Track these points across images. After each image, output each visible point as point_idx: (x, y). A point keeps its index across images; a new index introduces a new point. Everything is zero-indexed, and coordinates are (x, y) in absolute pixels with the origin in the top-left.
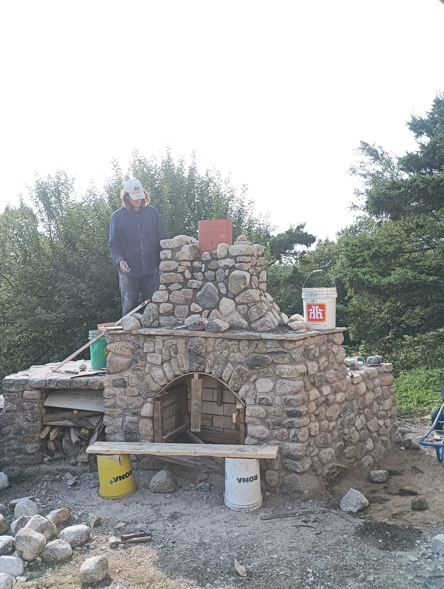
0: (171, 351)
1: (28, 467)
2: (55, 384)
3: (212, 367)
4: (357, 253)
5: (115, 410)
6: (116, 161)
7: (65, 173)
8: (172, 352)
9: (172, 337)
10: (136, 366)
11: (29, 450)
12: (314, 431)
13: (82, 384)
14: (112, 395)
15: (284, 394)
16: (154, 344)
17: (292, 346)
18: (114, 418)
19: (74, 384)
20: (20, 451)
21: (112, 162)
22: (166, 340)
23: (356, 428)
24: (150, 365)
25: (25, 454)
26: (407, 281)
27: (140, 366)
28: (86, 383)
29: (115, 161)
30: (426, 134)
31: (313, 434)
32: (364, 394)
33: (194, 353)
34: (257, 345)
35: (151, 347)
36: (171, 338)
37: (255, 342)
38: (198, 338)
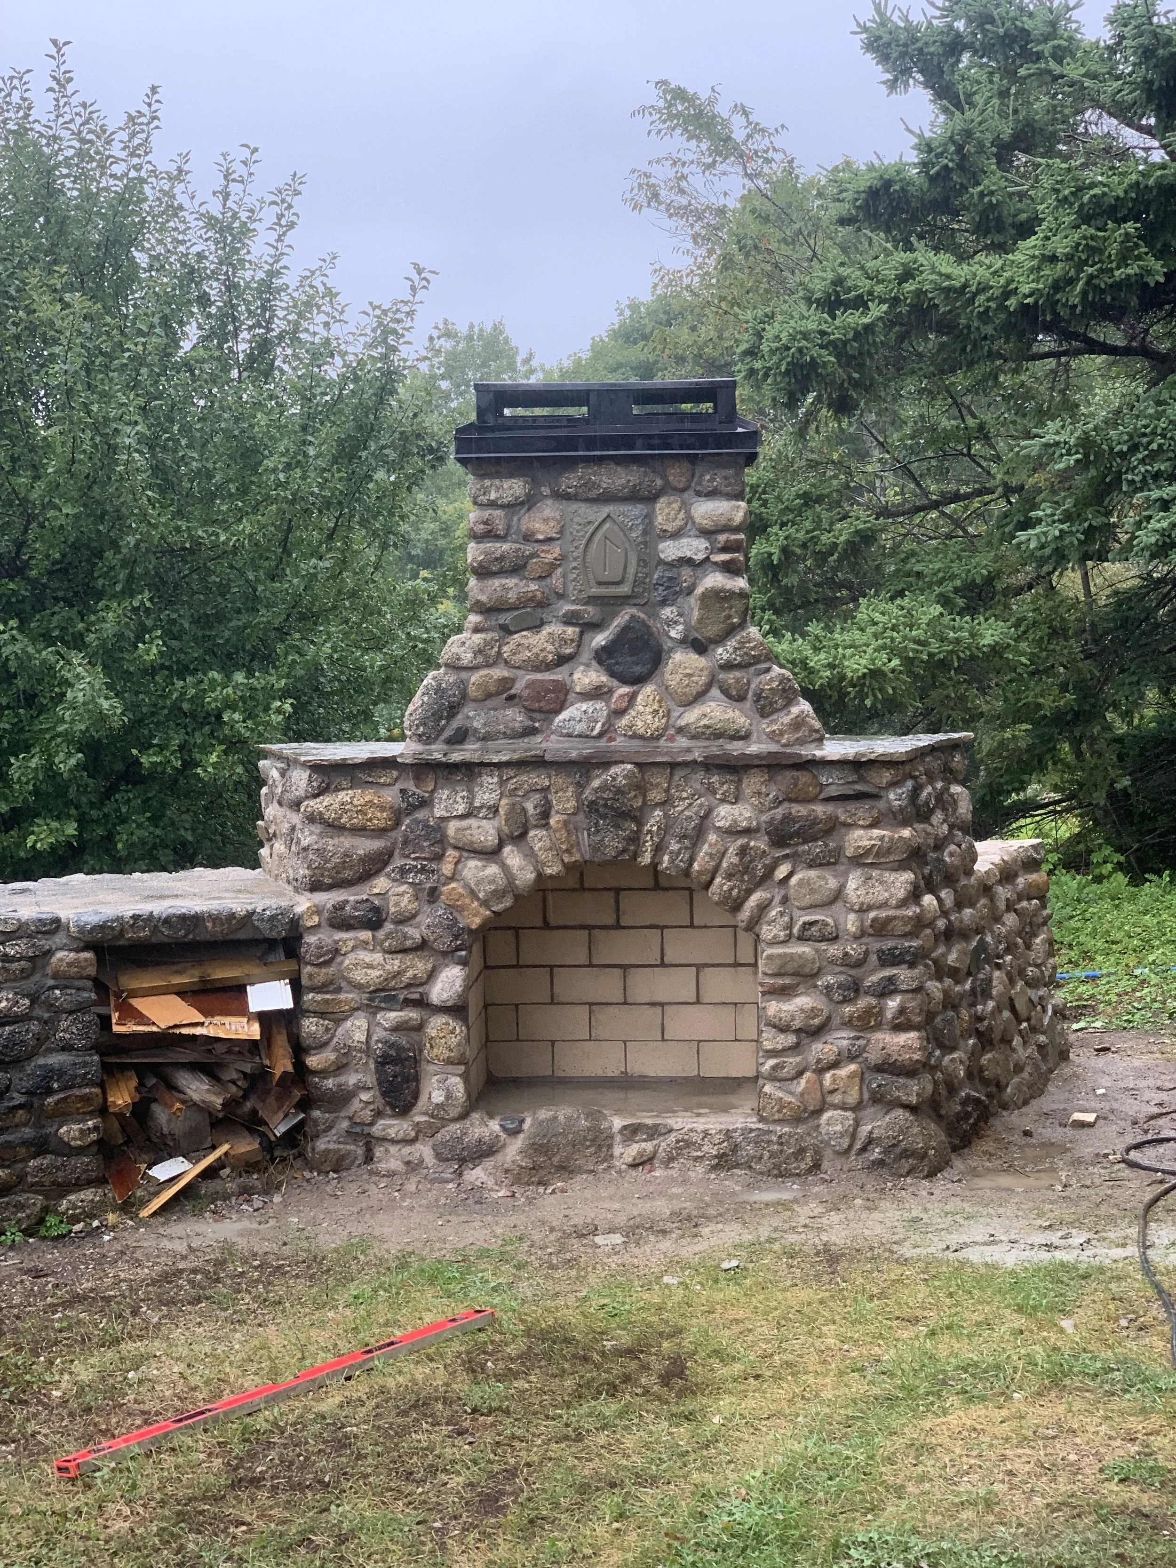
0: (530, 808)
1: (70, 1192)
3: (658, 849)
5: (340, 996)
8: (530, 812)
10: (415, 859)
11: (74, 1139)
12: (936, 1001)
13: (234, 925)
14: (329, 951)
15: (870, 908)
16: (472, 792)
17: (890, 778)
18: (338, 1022)
20: (41, 1146)
22: (511, 778)
24: (456, 853)
25: (57, 1154)
27: (425, 859)
28: (247, 921)
31: (934, 1010)
32: (1002, 916)
33: (611, 809)
34: (796, 779)
35: (459, 800)
36: (527, 773)
37: (789, 773)
38: (623, 766)
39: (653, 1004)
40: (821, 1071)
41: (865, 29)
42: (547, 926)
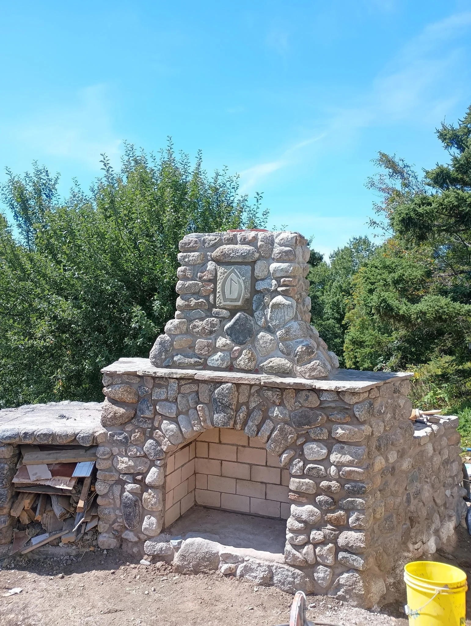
0: (190, 399)
2: (33, 439)
3: (244, 424)
4: (377, 275)
5: (112, 474)
6: (106, 159)
7: (47, 171)
8: (190, 401)
9: (190, 381)
10: (142, 417)
12: (379, 513)
13: (69, 440)
14: (108, 454)
15: (342, 464)
16: (167, 390)
17: (355, 400)
18: (110, 485)
19: (58, 438)
21: (101, 161)
22: (183, 385)
23: (423, 503)
24: (160, 417)
26: (440, 309)
27: (147, 418)
28: (73, 438)
29: (104, 159)
30: (456, 146)
31: (378, 517)
32: (432, 457)
33: (222, 403)
34: (308, 397)
35: (162, 393)
36: (190, 383)
37: (304, 393)
38: (227, 384)
39: (262, 483)
40: (315, 546)
41: (439, 132)
42: (220, 442)
